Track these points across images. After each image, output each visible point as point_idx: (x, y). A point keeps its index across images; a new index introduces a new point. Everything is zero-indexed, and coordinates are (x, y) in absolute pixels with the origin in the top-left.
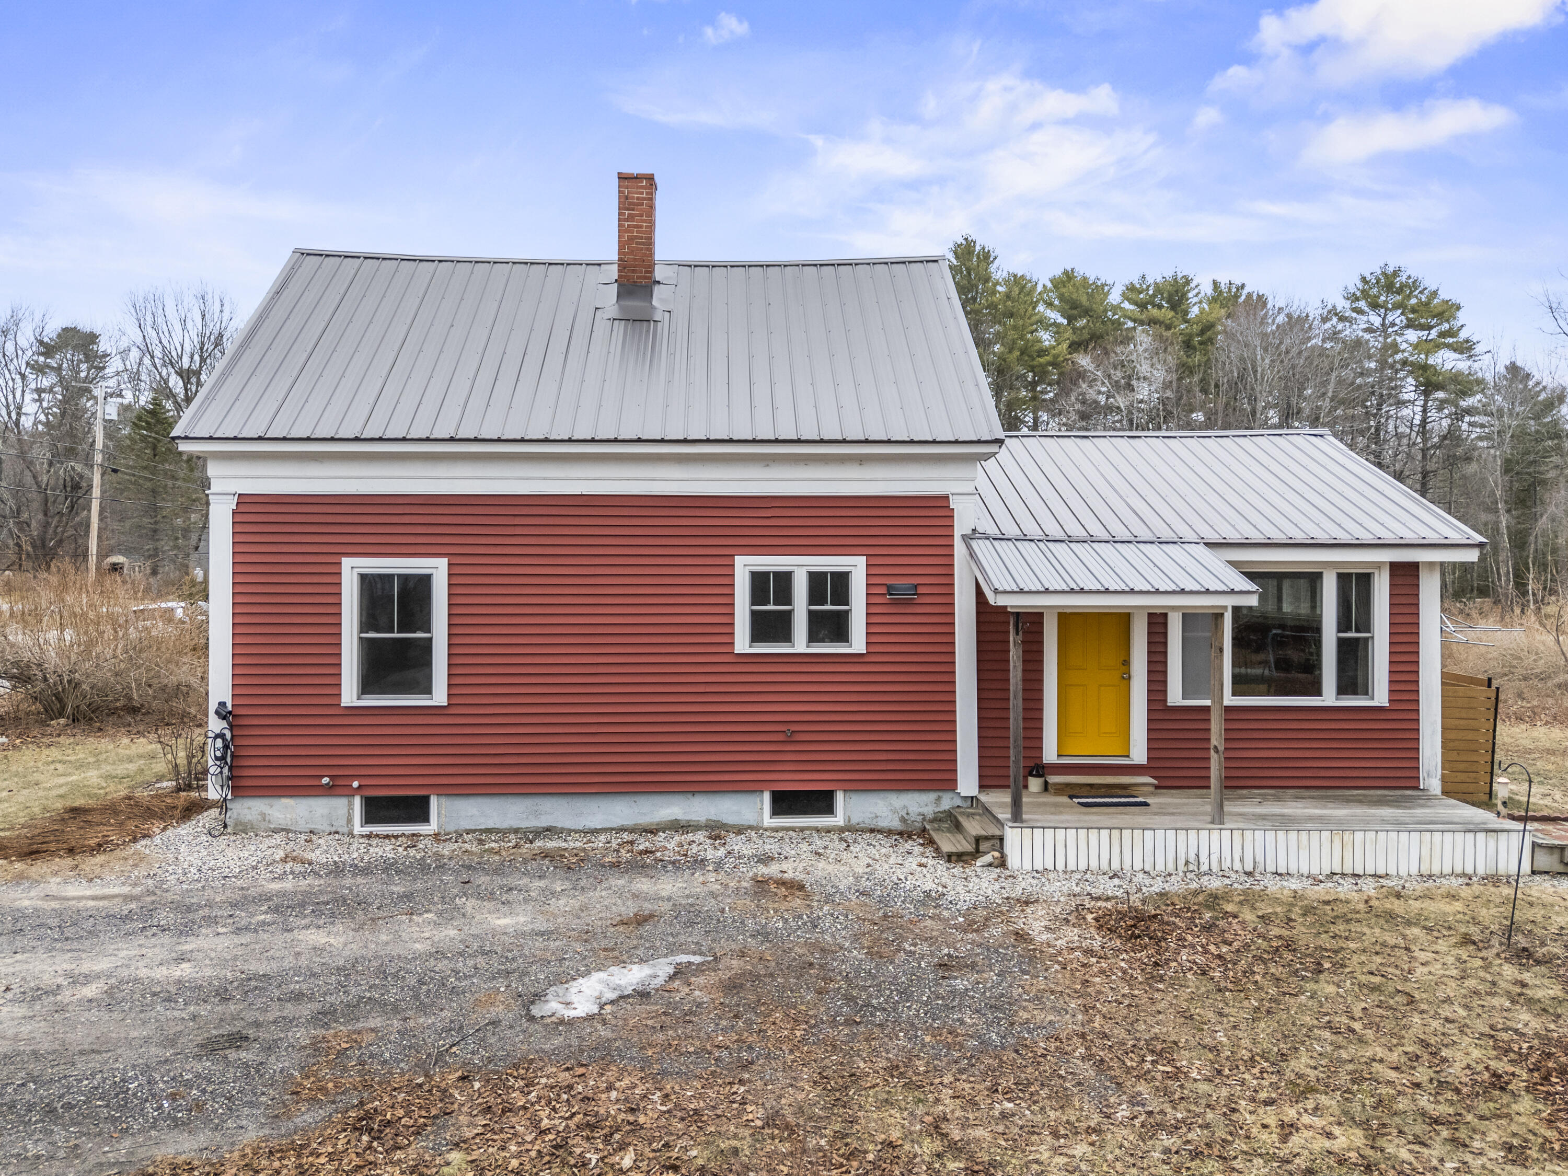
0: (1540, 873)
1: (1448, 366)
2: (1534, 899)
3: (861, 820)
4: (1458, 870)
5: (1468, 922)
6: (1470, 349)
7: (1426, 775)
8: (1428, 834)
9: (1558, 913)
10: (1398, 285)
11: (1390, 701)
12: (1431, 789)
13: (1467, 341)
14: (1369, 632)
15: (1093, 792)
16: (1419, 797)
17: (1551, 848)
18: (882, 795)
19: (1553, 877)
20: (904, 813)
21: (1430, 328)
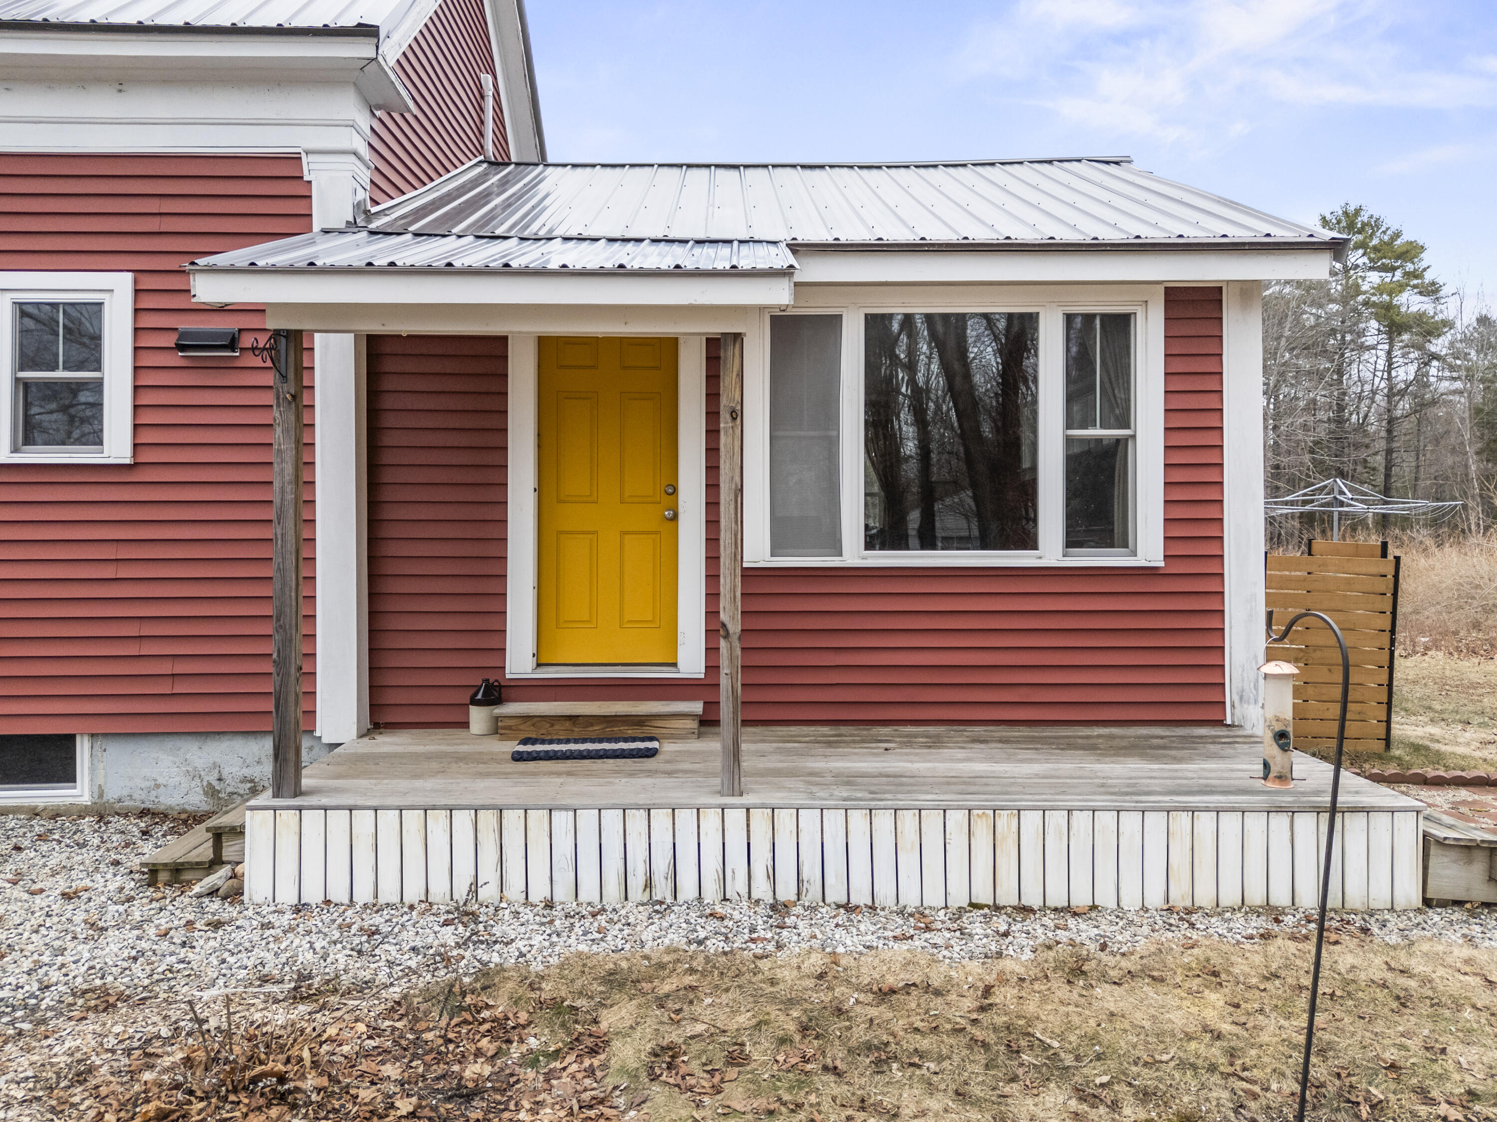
0: (1444, 904)
1: (1414, 309)
2: (1412, 984)
3: (125, 792)
4: (1256, 897)
5: (1213, 1068)
6: (1437, 291)
7: (1236, 698)
8: (1185, 817)
9: (1468, 1036)
10: (1359, 225)
11: (1166, 557)
12: (1248, 726)
13: (1433, 283)
14: (1128, 427)
15: (577, 732)
16: (1214, 740)
17: (1468, 848)
18: (170, 743)
19: (1472, 914)
20: (212, 778)
21: (1393, 269)
